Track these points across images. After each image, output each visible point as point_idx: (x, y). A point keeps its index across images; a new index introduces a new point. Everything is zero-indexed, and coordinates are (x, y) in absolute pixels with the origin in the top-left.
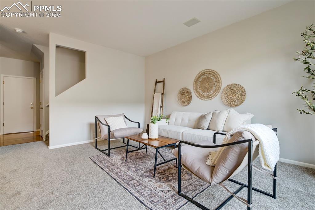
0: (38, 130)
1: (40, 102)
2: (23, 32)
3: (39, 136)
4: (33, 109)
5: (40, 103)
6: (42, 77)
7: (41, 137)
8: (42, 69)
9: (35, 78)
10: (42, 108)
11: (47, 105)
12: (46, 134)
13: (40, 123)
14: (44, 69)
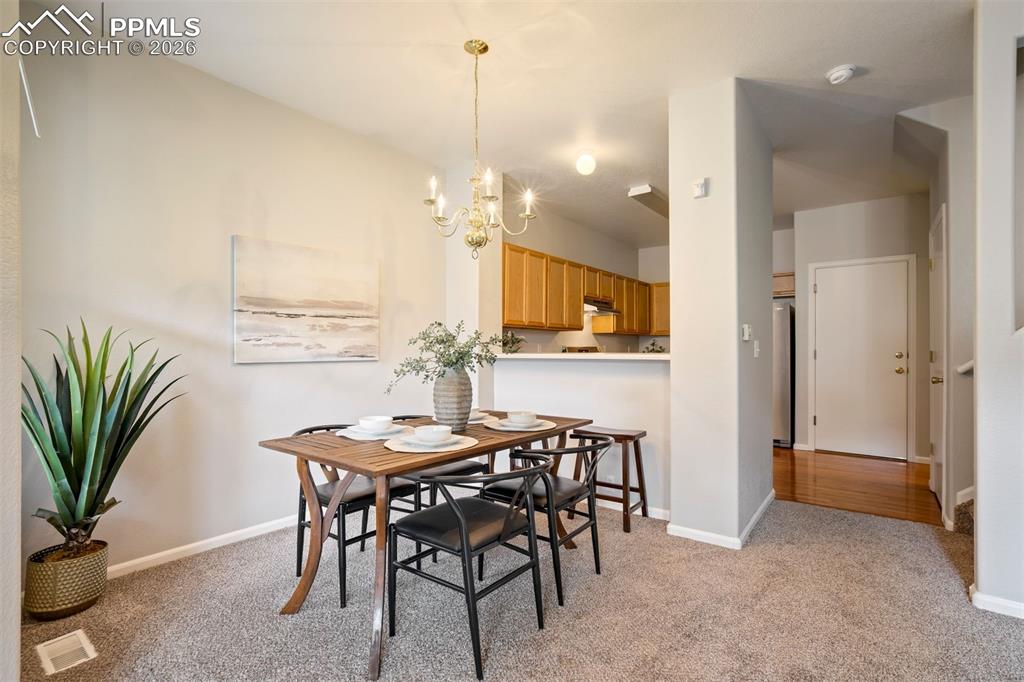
0: (924, 460)
1: (932, 349)
2: (857, 73)
3: (927, 489)
4: (903, 376)
5: (932, 357)
6: (939, 248)
7: (933, 500)
8: (938, 208)
9: (913, 258)
10: (938, 381)
11: (962, 368)
12: (959, 503)
13: (932, 441)
14: (947, 207)
